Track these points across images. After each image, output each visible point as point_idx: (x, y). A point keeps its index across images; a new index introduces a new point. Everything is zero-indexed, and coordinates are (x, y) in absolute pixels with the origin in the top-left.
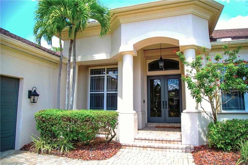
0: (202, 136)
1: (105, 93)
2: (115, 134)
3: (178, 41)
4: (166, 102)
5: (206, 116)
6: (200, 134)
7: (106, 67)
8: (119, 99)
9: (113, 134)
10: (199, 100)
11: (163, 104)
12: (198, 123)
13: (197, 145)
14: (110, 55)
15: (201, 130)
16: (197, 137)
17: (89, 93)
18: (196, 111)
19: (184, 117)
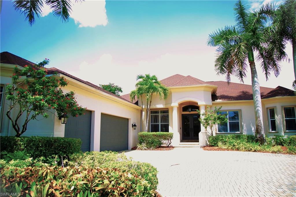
0: (207, 142)
1: (160, 124)
2: (171, 143)
3: (197, 104)
4: (192, 128)
5: (209, 134)
6: (206, 141)
7: (160, 110)
8: (170, 127)
9: (170, 142)
10: (206, 128)
11: (191, 130)
12: (206, 137)
13: (205, 145)
14: (165, 106)
15: (207, 140)
16: (205, 142)
17: (150, 124)
18: (205, 132)
19: (200, 134)
